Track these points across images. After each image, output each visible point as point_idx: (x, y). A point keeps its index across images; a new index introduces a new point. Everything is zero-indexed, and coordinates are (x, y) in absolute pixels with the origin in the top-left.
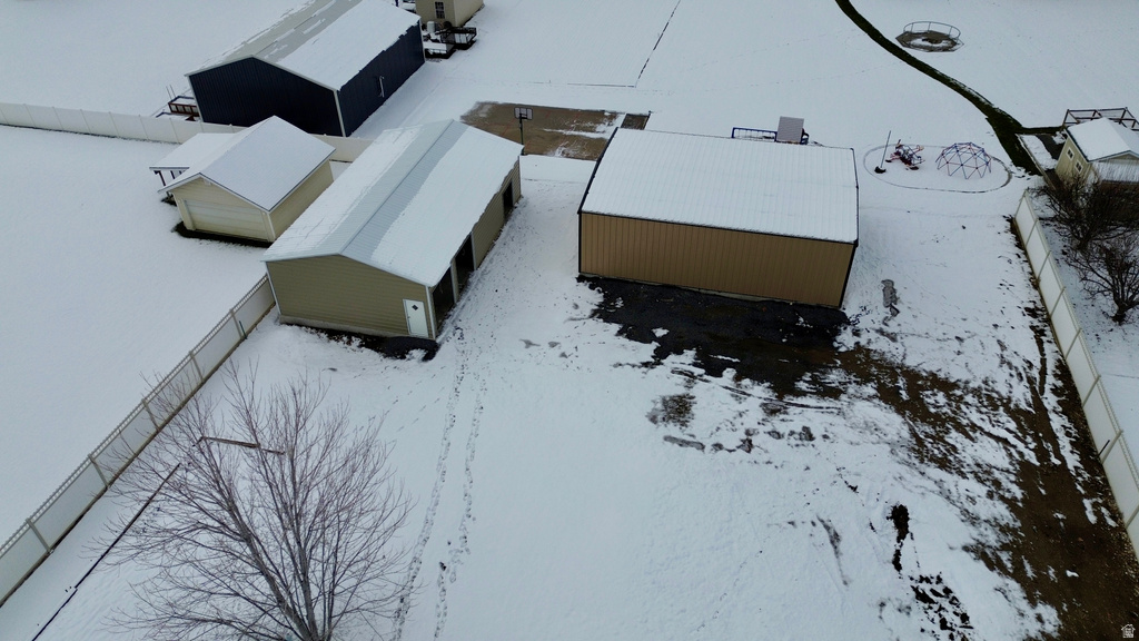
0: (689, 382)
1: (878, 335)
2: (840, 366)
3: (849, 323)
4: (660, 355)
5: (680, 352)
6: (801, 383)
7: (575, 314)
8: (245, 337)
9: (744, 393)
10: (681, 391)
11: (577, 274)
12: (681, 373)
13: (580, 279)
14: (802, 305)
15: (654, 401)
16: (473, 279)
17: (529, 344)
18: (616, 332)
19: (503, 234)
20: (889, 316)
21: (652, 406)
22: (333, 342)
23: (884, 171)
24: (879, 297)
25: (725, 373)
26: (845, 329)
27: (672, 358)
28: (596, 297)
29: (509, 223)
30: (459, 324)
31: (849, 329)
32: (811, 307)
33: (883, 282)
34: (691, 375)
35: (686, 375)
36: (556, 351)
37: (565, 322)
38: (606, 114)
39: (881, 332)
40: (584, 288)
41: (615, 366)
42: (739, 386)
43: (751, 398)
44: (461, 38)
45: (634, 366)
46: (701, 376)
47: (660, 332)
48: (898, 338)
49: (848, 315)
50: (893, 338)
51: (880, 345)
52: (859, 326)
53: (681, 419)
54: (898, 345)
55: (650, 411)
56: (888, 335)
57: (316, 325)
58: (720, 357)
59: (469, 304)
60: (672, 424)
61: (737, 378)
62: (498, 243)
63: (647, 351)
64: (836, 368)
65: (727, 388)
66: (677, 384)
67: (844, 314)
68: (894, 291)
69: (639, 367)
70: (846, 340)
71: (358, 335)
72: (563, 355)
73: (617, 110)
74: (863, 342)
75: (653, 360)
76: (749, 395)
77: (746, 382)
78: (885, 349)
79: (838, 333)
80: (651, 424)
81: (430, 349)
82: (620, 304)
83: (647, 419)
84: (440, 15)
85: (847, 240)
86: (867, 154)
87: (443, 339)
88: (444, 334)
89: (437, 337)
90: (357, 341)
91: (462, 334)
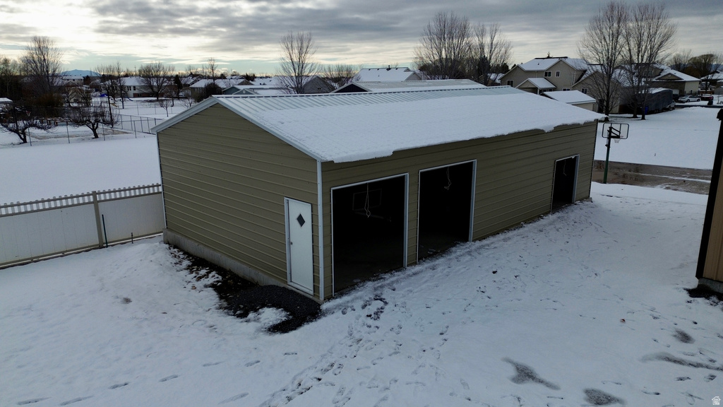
7: (678, 350)
8: (103, 245)
11: (694, 283)
17: (525, 374)
22: (186, 272)
30: (387, 294)
37: (645, 359)
57: (192, 251)
59: (430, 273)
71: (221, 270)
87: (338, 307)
88: (345, 298)
89: (328, 298)
90: (214, 278)
91: (380, 311)
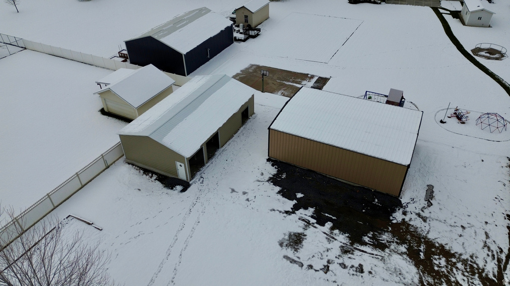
0: (306, 226)
1: (416, 217)
2: (390, 232)
3: (402, 207)
4: (296, 208)
5: (306, 208)
6: (366, 237)
7: (261, 177)
8: (108, 167)
9: (333, 238)
10: (300, 230)
11: (267, 157)
12: (303, 220)
13: (268, 160)
14: (378, 192)
15: (285, 234)
16: (217, 153)
17: (233, 191)
18: (277, 191)
19: (239, 131)
20: (426, 206)
21: (283, 236)
22: (145, 175)
23: (445, 122)
24: (423, 194)
25: (326, 224)
26: (399, 210)
27: (302, 211)
28: (273, 171)
29: (244, 126)
30: (203, 175)
31: (401, 210)
32: (383, 194)
33: (428, 186)
34: (308, 223)
35: (306, 222)
36: (245, 197)
37: (254, 182)
38: (309, 76)
39: (419, 215)
40: (269, 164)
41: (271, 210)
42: (332, 233)
43: (335, 242)
44: (252, 33)
45: (280, 212)
46: (313, 224)
47: (299, 195)
48: (428, 220)
49: (403, 202)
50: (425, 220)
51: (417, 223)
52: (407, 209)
53: (296, 247)
54: (426, 224)
55: (281, 239)
56: (422, 218)
57: (140, 166)
58: (327, 215)
59: (211, 165)
60: (290, 249)
61: (332, 229)
62: (236, 136)
63: (289, 204)
64: (388, 232)
65: (325, 233)
66: (299, 226)
67: (401, 201)
68: (433, 192)
69: (283, 213)
70: (398, 216)
71: (156, 174)
72: (248, 200)
73: (315, 74)
74: (407, 219)
75: (291, 210)
76: (336, 240)
77: (336, 231)
78: (418, 226)
79: (394, 211)
80: (279, 247)
81: (186, 186)
82: (284, 176)
83: (278, 244)
84: (246, 21)
85: (404, 164)
86: (438, 112)
87: (193, 182)
88: (194, 179)
89: (190, 180)
90: (155, 177)
91: (203, 181)
